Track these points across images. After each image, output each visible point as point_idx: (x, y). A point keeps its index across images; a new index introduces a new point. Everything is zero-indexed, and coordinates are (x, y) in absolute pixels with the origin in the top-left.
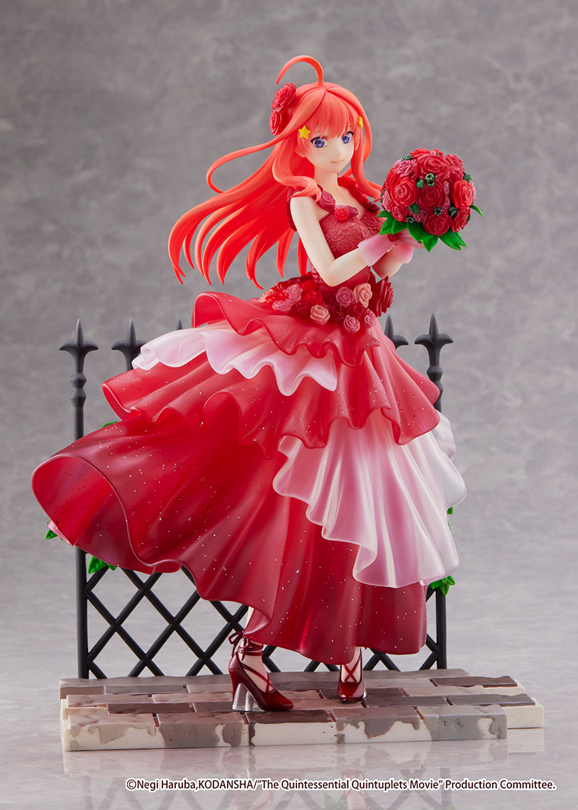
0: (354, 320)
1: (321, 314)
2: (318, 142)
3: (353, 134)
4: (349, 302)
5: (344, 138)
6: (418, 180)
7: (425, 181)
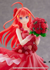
0: (27, 52)
1: (20, 51)
2: (21, 18)
3: (28, 17)
4: (27, 49)
5: (26, 18)
6: (34, 23)
7: (35, 23)
